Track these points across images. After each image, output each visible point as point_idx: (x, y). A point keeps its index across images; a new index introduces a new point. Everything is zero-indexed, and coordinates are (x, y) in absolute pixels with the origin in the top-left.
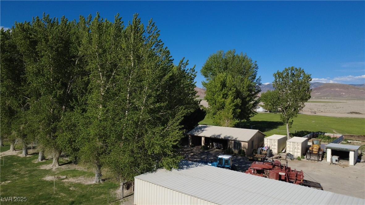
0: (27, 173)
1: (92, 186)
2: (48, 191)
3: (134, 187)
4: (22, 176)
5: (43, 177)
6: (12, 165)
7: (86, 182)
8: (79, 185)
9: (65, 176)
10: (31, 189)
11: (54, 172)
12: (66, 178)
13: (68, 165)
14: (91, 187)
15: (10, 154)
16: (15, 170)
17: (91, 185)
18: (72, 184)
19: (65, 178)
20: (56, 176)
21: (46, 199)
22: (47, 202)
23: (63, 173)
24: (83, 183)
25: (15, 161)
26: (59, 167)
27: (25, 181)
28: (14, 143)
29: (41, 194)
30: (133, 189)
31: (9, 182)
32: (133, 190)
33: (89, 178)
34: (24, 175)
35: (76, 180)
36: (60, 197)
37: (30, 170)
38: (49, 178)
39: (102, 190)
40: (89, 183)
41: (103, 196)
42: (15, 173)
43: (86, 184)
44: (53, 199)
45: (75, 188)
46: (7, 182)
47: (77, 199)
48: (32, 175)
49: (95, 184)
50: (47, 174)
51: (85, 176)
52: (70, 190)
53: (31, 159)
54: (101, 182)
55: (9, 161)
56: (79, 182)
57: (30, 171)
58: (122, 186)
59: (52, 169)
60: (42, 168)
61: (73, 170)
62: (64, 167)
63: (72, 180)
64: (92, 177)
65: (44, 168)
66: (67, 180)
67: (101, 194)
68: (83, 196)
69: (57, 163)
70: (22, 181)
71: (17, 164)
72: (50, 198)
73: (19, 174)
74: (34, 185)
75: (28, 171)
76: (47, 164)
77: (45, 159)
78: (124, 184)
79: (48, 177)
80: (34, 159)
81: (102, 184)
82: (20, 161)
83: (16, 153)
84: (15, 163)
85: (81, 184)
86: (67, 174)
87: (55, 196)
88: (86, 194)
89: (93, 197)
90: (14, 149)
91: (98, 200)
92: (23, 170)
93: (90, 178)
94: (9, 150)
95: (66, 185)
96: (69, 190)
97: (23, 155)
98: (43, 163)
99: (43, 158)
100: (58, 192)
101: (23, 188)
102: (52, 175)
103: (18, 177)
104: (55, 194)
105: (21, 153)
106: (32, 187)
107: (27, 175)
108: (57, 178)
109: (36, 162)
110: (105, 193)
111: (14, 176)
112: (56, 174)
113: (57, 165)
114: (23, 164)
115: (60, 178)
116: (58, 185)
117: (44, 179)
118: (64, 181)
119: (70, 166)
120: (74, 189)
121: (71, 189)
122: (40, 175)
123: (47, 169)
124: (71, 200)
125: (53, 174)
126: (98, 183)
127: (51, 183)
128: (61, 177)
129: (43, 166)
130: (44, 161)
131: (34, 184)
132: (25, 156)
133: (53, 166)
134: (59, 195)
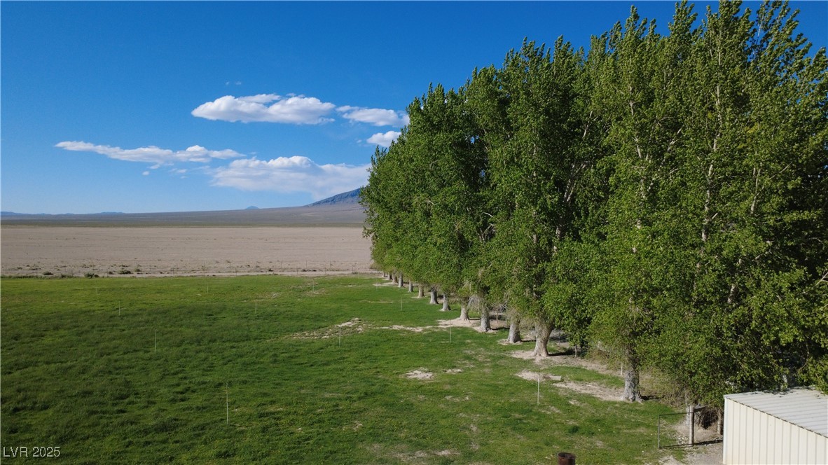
0: (489, 360)
1: (617, 405)
2: (526, 398)
3: (722, 425)
4: (480, 365)
5: (516, 372)
6: (463, 344)
7: (604, 395)
8: (589, 398)
9: (560, 377)
10: (496, 390)
11: (537, 366)
12: (562, 381)
13: (565, 356)
14: (616, 408)
15: (461, 325)
16: (468, 352)
17: (615, 403)
18: (574, 395)
19: (560, 380)
20: (542, 374)
21: (523, 412)
22: (525, 418)
23: (556, 370)
24: (598, 396)
25: (468, 338)
26: (548, 357)
27: (484, 373)
28: (467, 303)
29: (513, 400)
30: (719, 429)
31: (459, 370)
32: (719, 432)
33: (611, 388)
34: (484, 362)
35: (582, 387)
36: (549, 413)
37: (493, 357)
38: (527, 375)
39: (640, 419)
40: (611, 398)
41: (642, 430)
42: (468, 358)
43: (604, 399)
44: (535, 414)
45: (581, 404)
46: (455, 370)
47: (584, 424)
48: (497, 365)
49: (625, 403)
50: (524, 368)
51: (601, 384)
52: (571, 405)
53: (495, 338)
54: (639, 400)
55: (459, 336)
56: (588, 392)
57: (495, 358)
58: (691, 415)
59: (534, 360)
60: (515, 356)
61: (577, 368)
62: (557, 359)
63: (572, 386)
64: (618, 387)
65: (519, 356)
66: (563, 386)
67: (638, 425)
68: (598, 420)
69: (544, 350)
70: (480, 373)
71: (472, 343)
72: (531, 411)
73: (476, 360)
74: (500, 383)
75: (490, 356)
76: (524, 349)
77: (521, 341)
78: (695, 411)
79: (526, 373)
80: (500, 338)
81: (641, 406)
82: (476, 338)
83: (471, 325)
84: (469, 341)
85: (594, 398)
86: (563, 374)
87: (539, 410)
88: (604, 419)
89: (619, 426)
90: (468, 317)
91: (632, 436)
92: (482, 354)
93: (613, 389)
94: (458, 319)
95: (562, 393)
96: (569, 405)
97: (481, 328)
98: (517, 348)
99: (518, 338)
100: (546, 404)
101: (482, 384)
102: (534, 371)
103: (473, 364)
104: (540, 407)
105: (479, 325)
106: (496, 386)
107: (488, 364)
108: (544, 377)
109: (504, 344)
110: (649, 426)
111: (467, 361)
112: (542, 371)
113: (544, 355)
114: (481, 345)
115: (550, 378)
116: (544, 391)
117: (519, 376)
118: (558, 385)
119: (569, 358)
120: (578, 404)
121: (572, 403)
122: (511, 368)
123: (525, 358)
124: (572, 423)
125: (536, 369)
126: (631, 402)
127: (532, 385)
128: (551, 376)
129: (517, 352)
130: (518, 343)
131: (500, 381)
132: (485, 330)
133: (537, 354)
134: (548, 410)
